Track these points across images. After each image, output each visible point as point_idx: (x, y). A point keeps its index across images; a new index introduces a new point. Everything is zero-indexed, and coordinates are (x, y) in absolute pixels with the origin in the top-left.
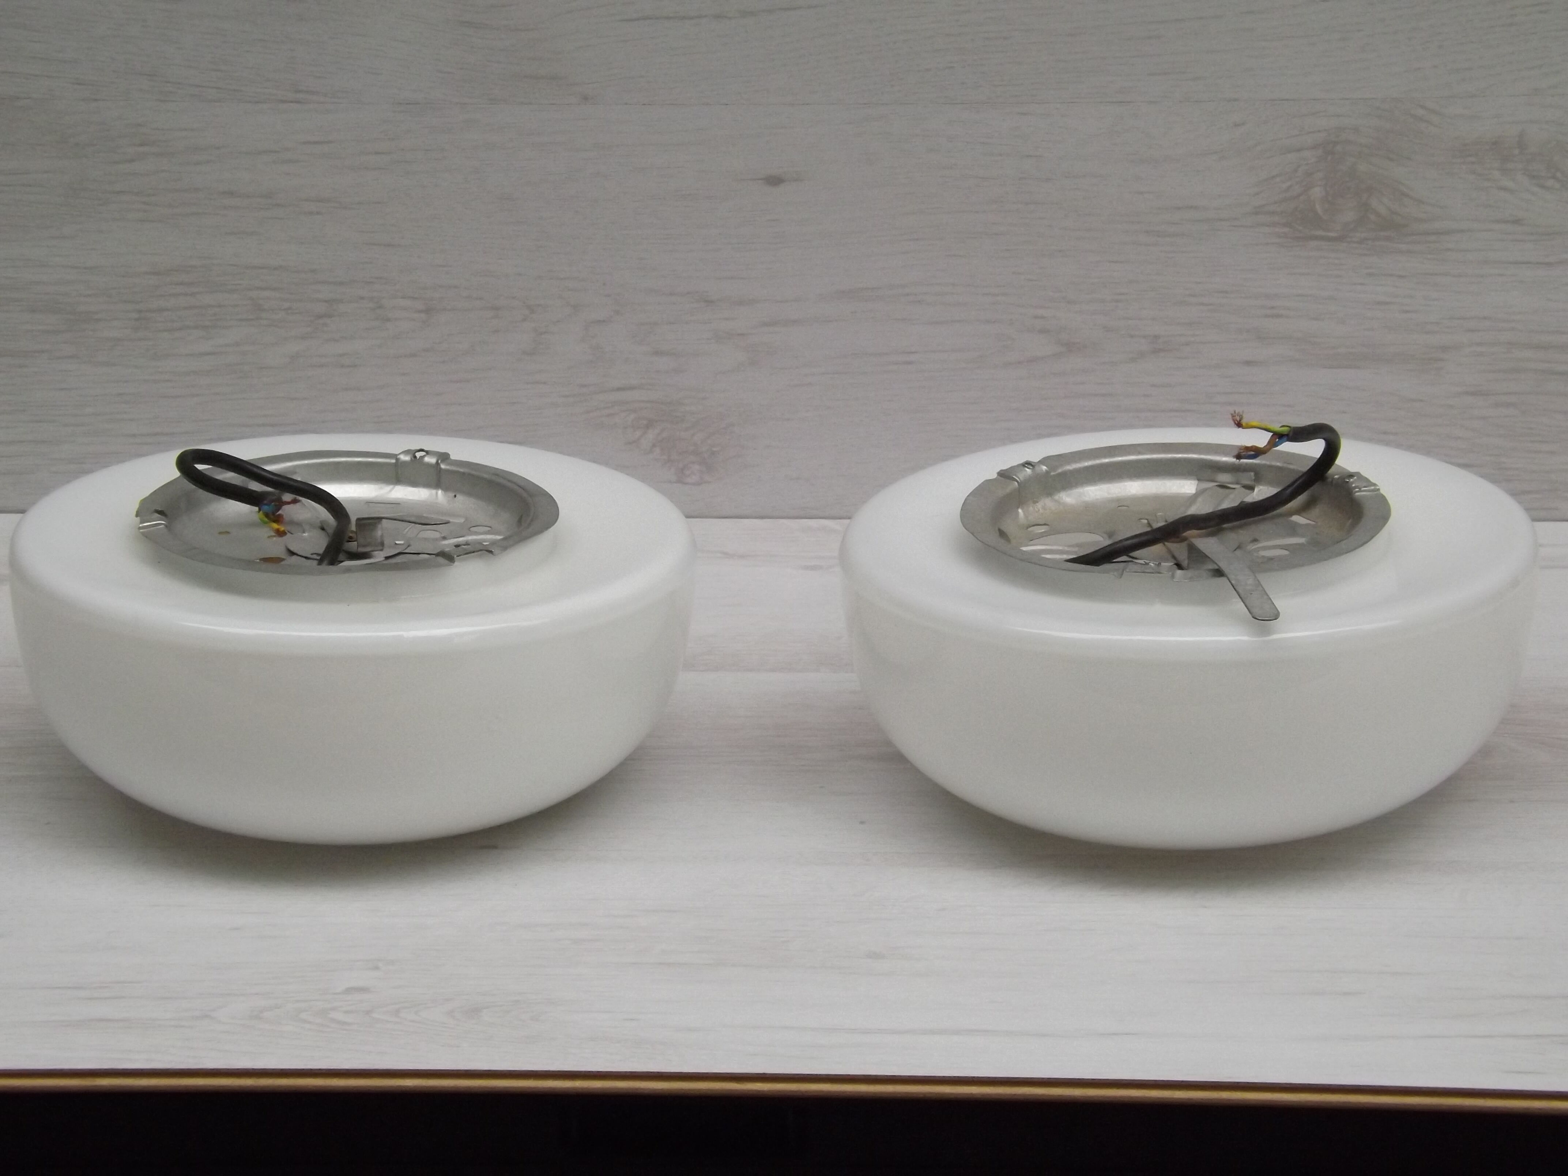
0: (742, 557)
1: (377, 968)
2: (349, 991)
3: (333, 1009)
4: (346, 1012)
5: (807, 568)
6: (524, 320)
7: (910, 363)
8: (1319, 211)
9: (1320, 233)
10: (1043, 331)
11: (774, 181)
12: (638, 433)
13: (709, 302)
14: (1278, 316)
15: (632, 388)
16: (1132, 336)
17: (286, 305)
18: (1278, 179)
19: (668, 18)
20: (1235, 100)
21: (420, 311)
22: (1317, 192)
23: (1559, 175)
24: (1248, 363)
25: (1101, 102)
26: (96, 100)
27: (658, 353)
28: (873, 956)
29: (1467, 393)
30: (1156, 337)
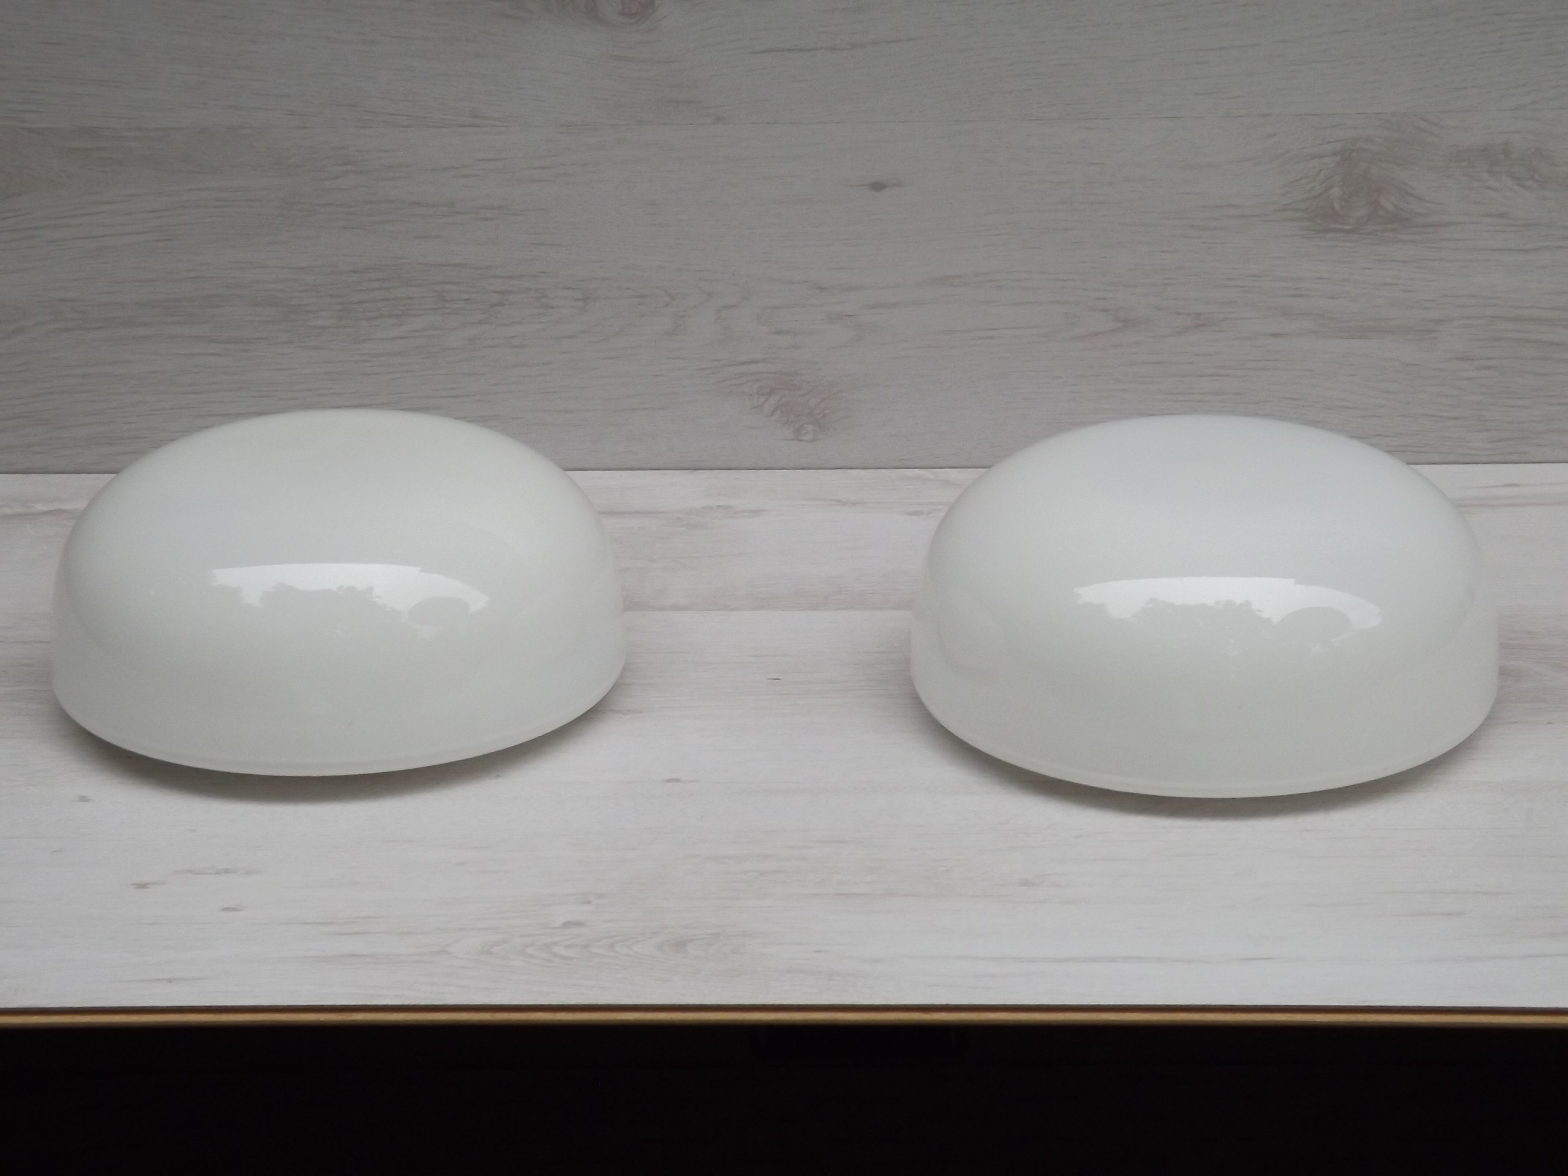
0: (855, 504)
1: (588, 902)
2: (567, 925)
3: (556, 943)
4: (567, 946)
5: (910, 513)
6: (667, 305)
7: (992, 338)
8: (1337, 208)
9: (1338, 226)
10: (1104, 310)
11: (878, 186)
12: (762, 399)
13: (822, 289)
14: (1301, 296)
15: (756, 362)
16: (1178, 314)
17: (466, 296)
18: (1303, 182)
19: (789, 50)
20: (1268, 115)
21: (578, 300)
22: (1336, 192)
23: (1537, 176)
24: (1275, 335)
25: (1155, 118)
26: (306, 128)
27: (779, 332)
28: (1026, 883)
29: (1457, 358)
30: (1200, 314)
